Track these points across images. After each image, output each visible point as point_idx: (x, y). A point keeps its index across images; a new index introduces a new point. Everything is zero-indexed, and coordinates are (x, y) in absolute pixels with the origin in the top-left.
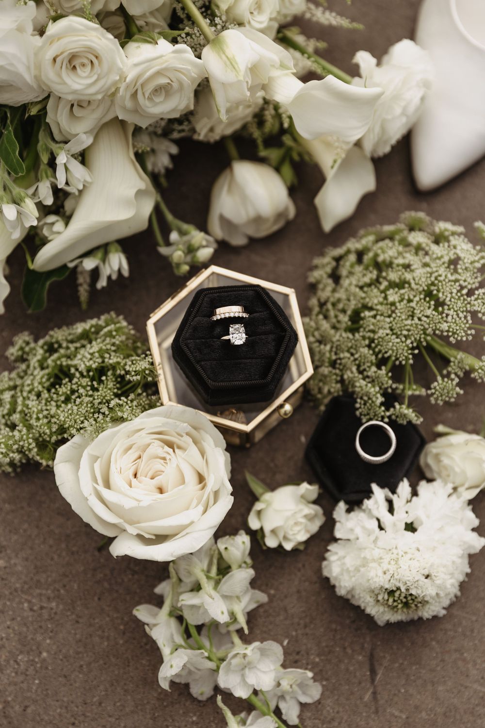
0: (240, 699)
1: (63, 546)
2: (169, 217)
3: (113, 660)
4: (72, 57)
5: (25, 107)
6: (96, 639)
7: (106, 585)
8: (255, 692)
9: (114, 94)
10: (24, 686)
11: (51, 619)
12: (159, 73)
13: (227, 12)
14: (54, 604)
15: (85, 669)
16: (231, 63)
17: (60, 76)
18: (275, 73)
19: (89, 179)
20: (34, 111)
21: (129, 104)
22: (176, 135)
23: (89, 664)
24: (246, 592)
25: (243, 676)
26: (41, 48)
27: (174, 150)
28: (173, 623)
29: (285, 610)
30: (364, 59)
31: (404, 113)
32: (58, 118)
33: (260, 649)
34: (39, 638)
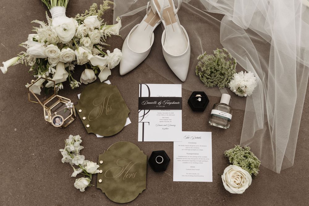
0: (76, 165)
1: (49, 137)
2: (73, 79)
3: (56, 158)
4: (51, 51)
5: (44, 59)
6: (53, 155)
7: (56, 145)
8: (80, 164)
9: (59, 57)
10: (39, 162)
11: (45, 151)
12: (67, 54)
13: (82, 43)
14: (46, 148)
15: (50, 160)
16: (79, 53)
17: (49, 54)
18: (89, 54)
19: (55, 72)
20: (46, 59)
21: (62, 59)
22: (74, 64)
23: (51, 159)
24: (79, 146)
25: (78, 161)
26: (45, 50)
27: (74, 66)
28: (66, 151)
29: (88, 151)
30: (108, 51)
31: (114, 61)
32: (50, 61)
33: (81, 157)
34: (43, 154)
